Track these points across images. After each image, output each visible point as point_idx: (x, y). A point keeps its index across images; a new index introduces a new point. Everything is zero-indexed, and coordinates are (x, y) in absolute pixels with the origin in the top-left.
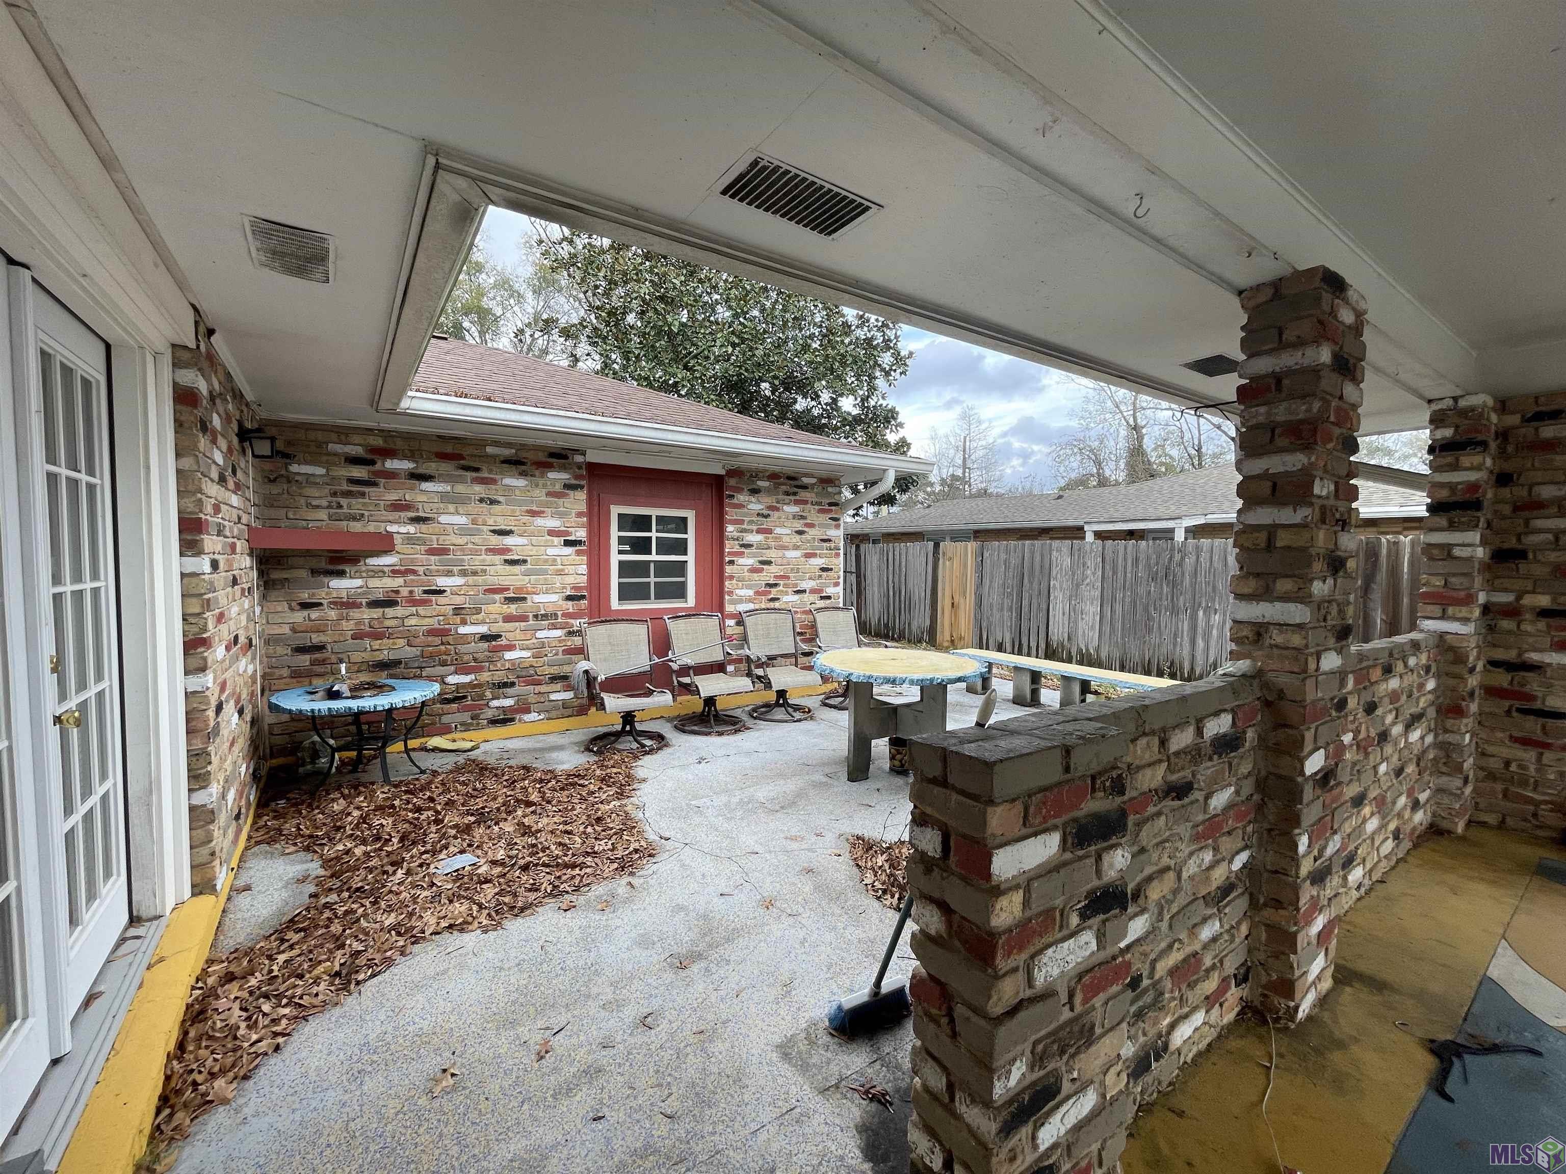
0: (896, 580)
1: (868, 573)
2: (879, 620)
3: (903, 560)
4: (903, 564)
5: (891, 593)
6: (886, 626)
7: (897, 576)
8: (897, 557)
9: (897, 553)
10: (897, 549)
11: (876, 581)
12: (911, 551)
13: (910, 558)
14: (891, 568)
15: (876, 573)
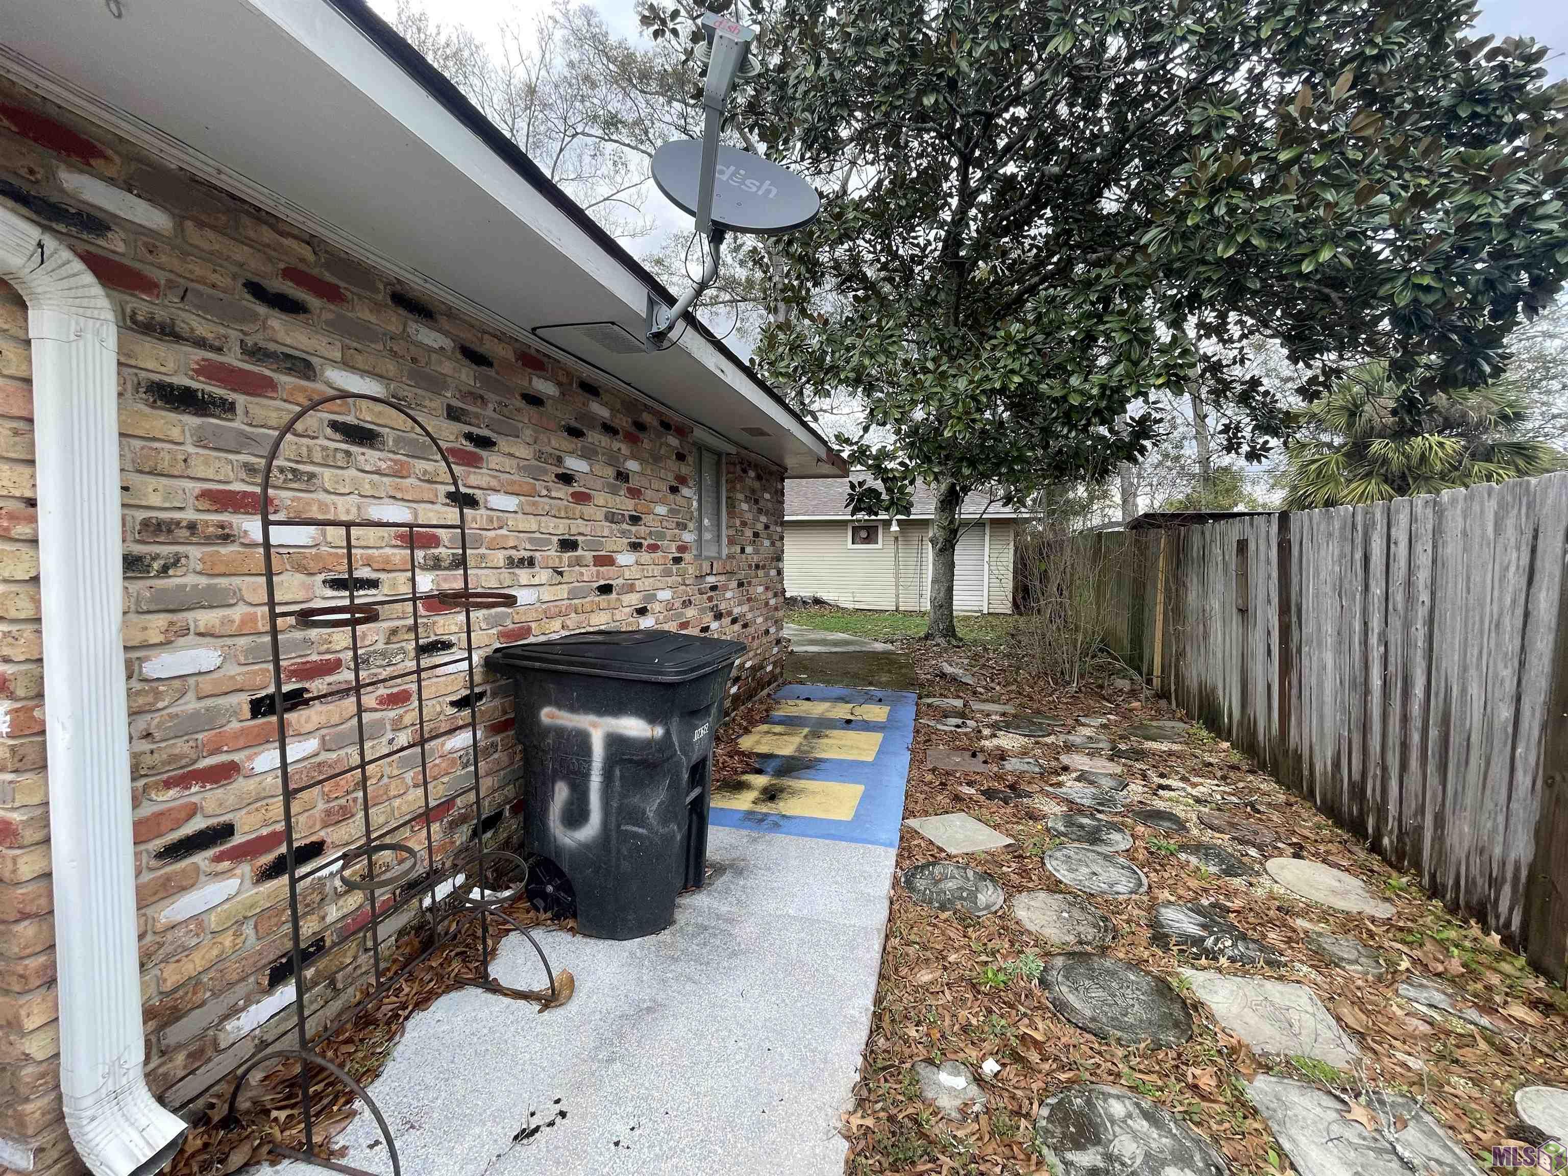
0: (1395, 637)
1: (1308, 604)
2: (1337, 765)
3: (1424, 559)
4: (1423, 576)
5: (1376, 682)
6: (1358, 791)
7: (1396, 622)
8: (1401, 550)
9: (1400, 534)
10: (1403, 519)
11: (1329, 628)
12: (1455, 522)
13: (1452, 549)
14: (1377, 591)
15: (1330, 604)
